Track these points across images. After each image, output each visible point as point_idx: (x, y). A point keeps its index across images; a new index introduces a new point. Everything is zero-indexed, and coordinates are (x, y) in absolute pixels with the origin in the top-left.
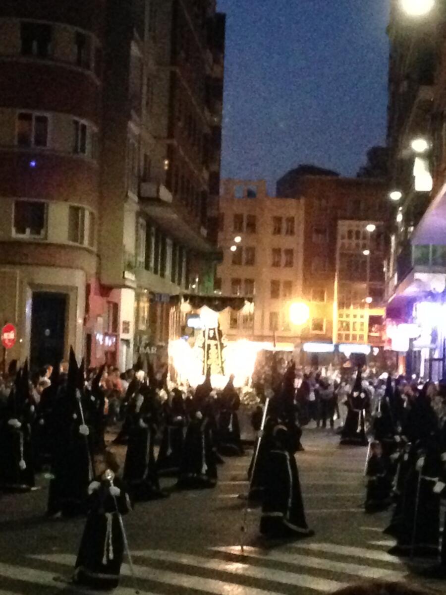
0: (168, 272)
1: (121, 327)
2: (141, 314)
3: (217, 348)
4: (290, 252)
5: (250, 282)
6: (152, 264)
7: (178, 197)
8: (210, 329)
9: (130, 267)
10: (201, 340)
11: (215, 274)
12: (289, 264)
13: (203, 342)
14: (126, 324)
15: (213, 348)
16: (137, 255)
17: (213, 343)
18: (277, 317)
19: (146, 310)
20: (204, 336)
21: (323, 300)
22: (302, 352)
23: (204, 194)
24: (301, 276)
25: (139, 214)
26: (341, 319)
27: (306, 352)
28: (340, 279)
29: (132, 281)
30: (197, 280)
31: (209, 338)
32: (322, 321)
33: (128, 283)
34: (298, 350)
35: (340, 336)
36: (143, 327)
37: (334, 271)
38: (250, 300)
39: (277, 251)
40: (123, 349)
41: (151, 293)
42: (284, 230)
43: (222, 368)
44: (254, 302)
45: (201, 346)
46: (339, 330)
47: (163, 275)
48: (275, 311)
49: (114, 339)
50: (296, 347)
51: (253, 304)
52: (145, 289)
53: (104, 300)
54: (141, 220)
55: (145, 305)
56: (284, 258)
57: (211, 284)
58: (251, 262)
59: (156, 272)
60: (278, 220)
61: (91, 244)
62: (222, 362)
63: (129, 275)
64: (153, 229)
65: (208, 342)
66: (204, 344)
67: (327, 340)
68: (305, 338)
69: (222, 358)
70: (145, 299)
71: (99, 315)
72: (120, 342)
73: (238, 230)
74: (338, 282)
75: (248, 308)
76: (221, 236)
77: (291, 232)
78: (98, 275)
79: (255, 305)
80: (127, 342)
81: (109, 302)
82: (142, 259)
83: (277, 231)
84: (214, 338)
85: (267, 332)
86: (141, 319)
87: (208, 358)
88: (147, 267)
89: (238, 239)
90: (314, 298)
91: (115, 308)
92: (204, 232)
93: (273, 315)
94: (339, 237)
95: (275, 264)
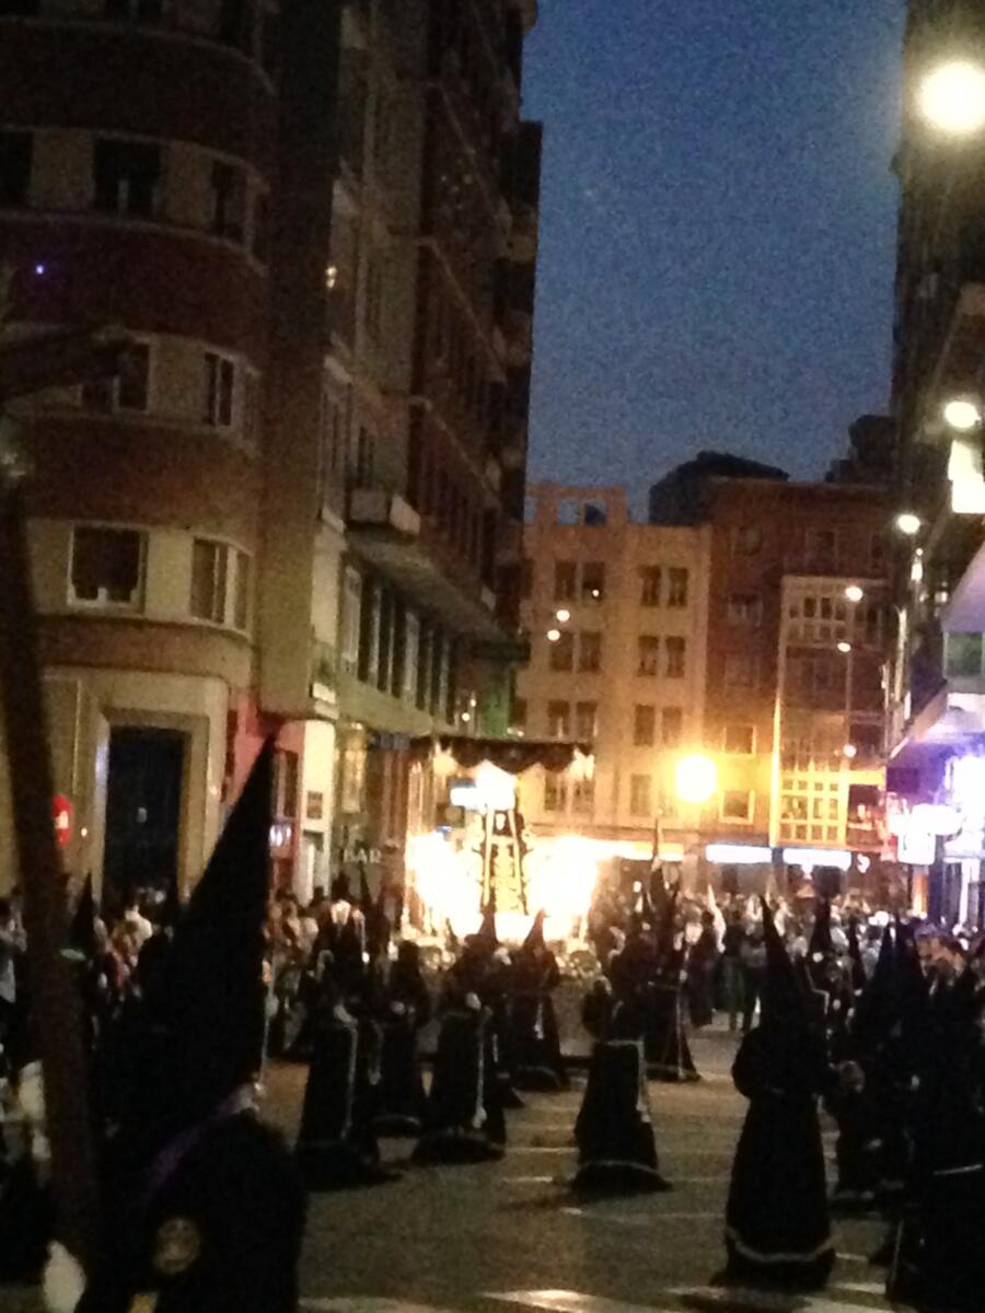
0: (409, 686)
1: (304, 803)
2: (349, 776)
3: (512, 854)
4: (677, 645)
5: (587, 708)
6: (374, 668)
7: (433, 521)
8: (497, 812)
9: (324, 673)
10: (478, 836)
11: (513, 690)
12: (676, 670)
13: (481, 840)
14: (316, 797)
15: (503, 852)
16: (341, 646)
17: (503, 841)
18: (647, 787)
19: (360, 767)
20: (484, 827)
21: (749, 751)
22: (703, 863)
23: (489, 515)
24: (700, 696)
25: (346, 559)
26: (788, 792)
27: (711, 863)
28: (787, 705)
29: (327, 703)
30: (473, 703)
31: (495, 831)
32: (747, 795)
33: (319, 709)
34: (694, 858)
35: (785, 830)
36: (352, 805)
37: (774, 686)
38: (586, 750)
39: (649, 642)
40: (308, 852)
41: (370, 730)
42: (664, 595)
43: (523, 898)
44: (595, 755)
45: (478, 848)
46: (784, 816)
47: (397, 693)
48: (644, 772)
49: (289, 832)
50: (688, 852)
51: (591, 757)
52: (358, 721)
54: (351, 572)
55: (357, 757)
56: (663, 656)
57: (504, 714)
58: (592, 665)
59: (381, 686)
60: (653, 574)
61: (241, 623)
62: (523, 885)
63: (322, 693)
64: (378, 593)
65: (492, 839)
66: (483, 845)
67: (757, 837)
68: (710, 834)
69: (522, 874)
70: (358, 743)
72: (301, 839)
73: (565, 594)
74: (781, 713)
75: (581, 767)
76: (526, 607)
77: (679, 600)
78: (255, 690)
79: (595, 762)
80: (316, 837)
82: (351, 656)
83: (650, 598)
84: (506, 831)
85: (625, 820)
86: (347, 792)
87: (492, 874)
88: (363, 674)
89: (563, 615)
90: (730, 746)
91: (292, 763)
92: (489, 598)
93: (639, 782)
94: (785, 615)
95: (646, 671)
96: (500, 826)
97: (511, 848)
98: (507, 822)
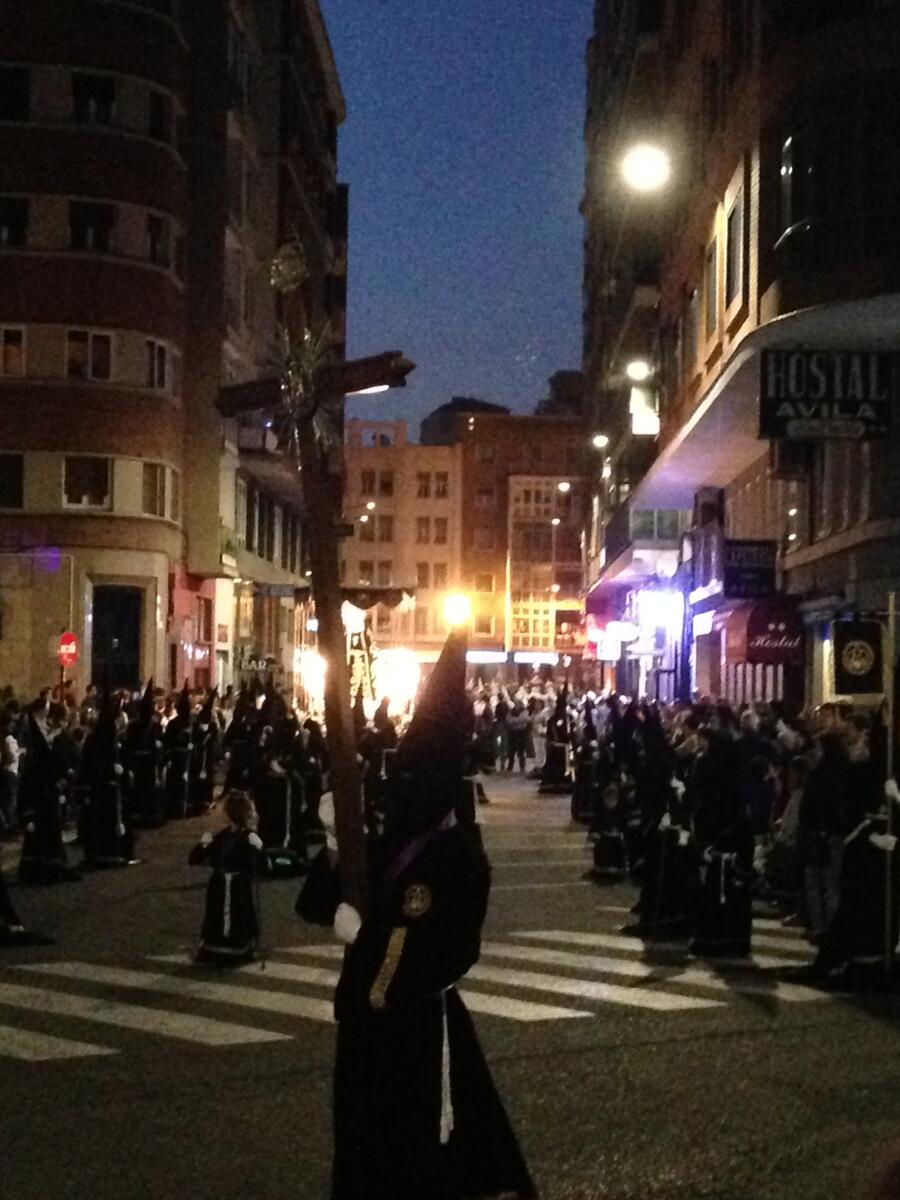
0: (277, 553)
1: (216, 633)
2: (243, 615)
3: (363, 662)
4: (442, 523)
5: (386, 566)
6: (256, 542)
8: (353, 635)
9: (229, 548)
12: (441, 539)
14: (223, 628)
15: (358, 661)
16: (236, 530)
17: (358, 654)
19: (249, 608)
21: (491, 589)
24: (458, 556)
25: (239, 474)
26: (517, 616)
28: (514, 558)
29: (231, 567)
31: (353, 647)
32: (490, 618)
33: (227, 571)
35: (515, 641)
36: (245, 633)
37: (506, 548)
38: (410, 593)
39: (423, 521)
40: (219, 663)
41: (256, 584)
42: (433, 491)
43: (372, 689)
46: (515, 631)
47: (270, 558)
49: (208, 652)
51: (414, 597)
52: (248, 579)
53: (195, 594)
54: (241, 482)
55: (248, 601)
56: (433, 532)
58: (387, 537)
59: (261, 555)
60: (424, 477)
61: (174, 516)
62: (372, 681)
63: (227, 560)
64: (256, 494)
65: (351, 653)
67: (497, 646)
69: (370, 674)
70: (247, 593)
71: (187, 617)
72: (215, 654)
73: (371, 493)
74: (511, 564)
75: (407, 604)
78: (185, 561)
80: (224, 654)
81: (199, 598)
82: (242, 536)
83: (424, 492)
84: (359, 647)
86: (241, 622)
88: (249, 547)
89: (370, 506)
90: (479, 587)
91: (208, 607)
93: (420, 612)
94: (512, 500)
95: (422, 540)
96: (355, 644)
97: (363, 657)
98: (360, 640)
